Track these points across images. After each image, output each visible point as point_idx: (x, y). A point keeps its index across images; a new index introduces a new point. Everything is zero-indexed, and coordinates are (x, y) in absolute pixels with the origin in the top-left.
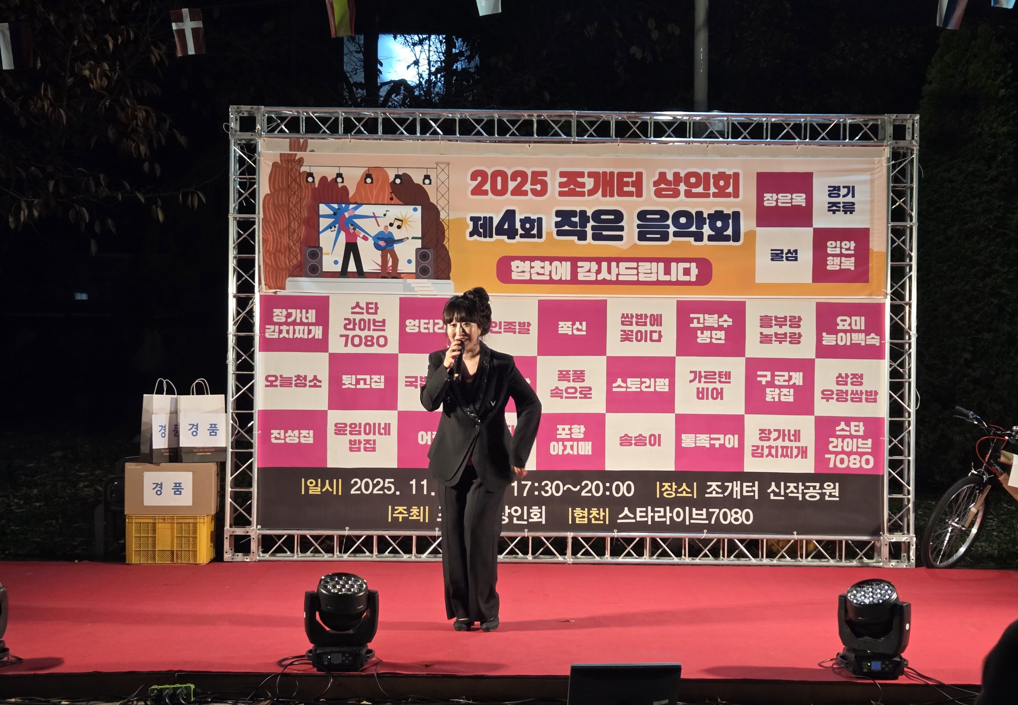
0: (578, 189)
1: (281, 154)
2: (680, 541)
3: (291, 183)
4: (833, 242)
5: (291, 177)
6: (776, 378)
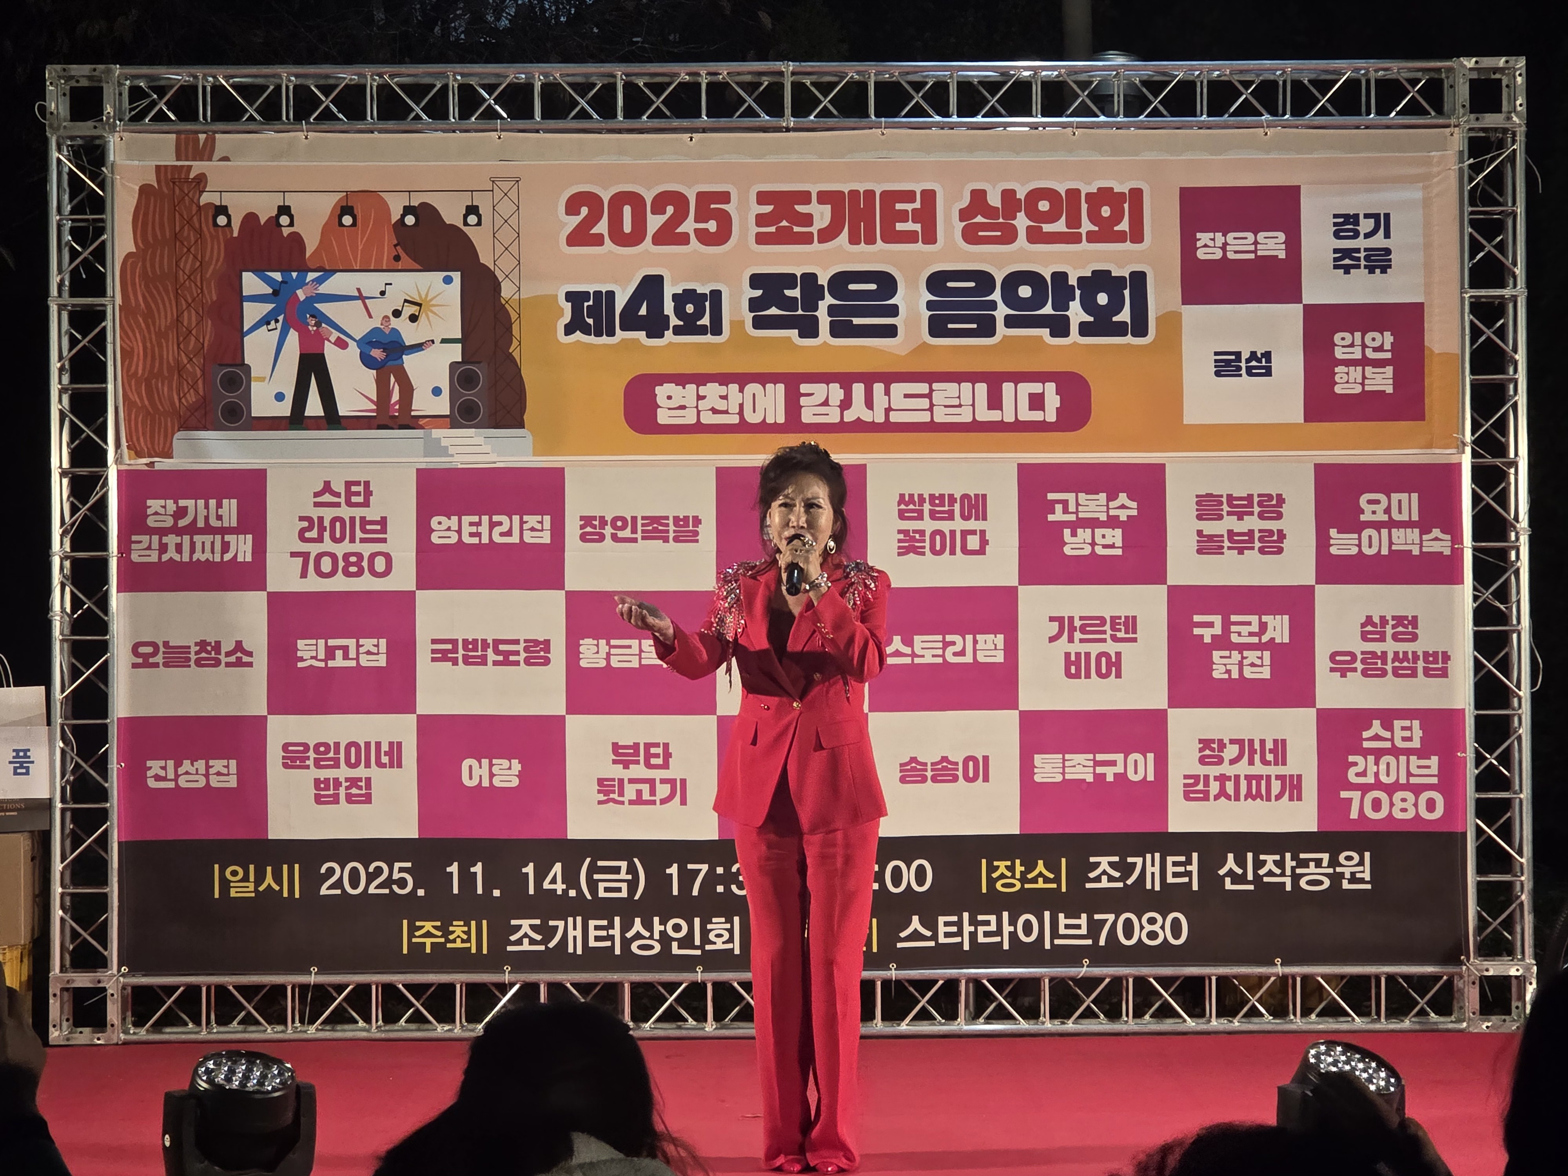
0: (796, 229)
1: (158, 167)
2: (1031, 985)
3: (182, 228)
4: (1347, 335)
5: (181, 215)
6: (1233, 628)
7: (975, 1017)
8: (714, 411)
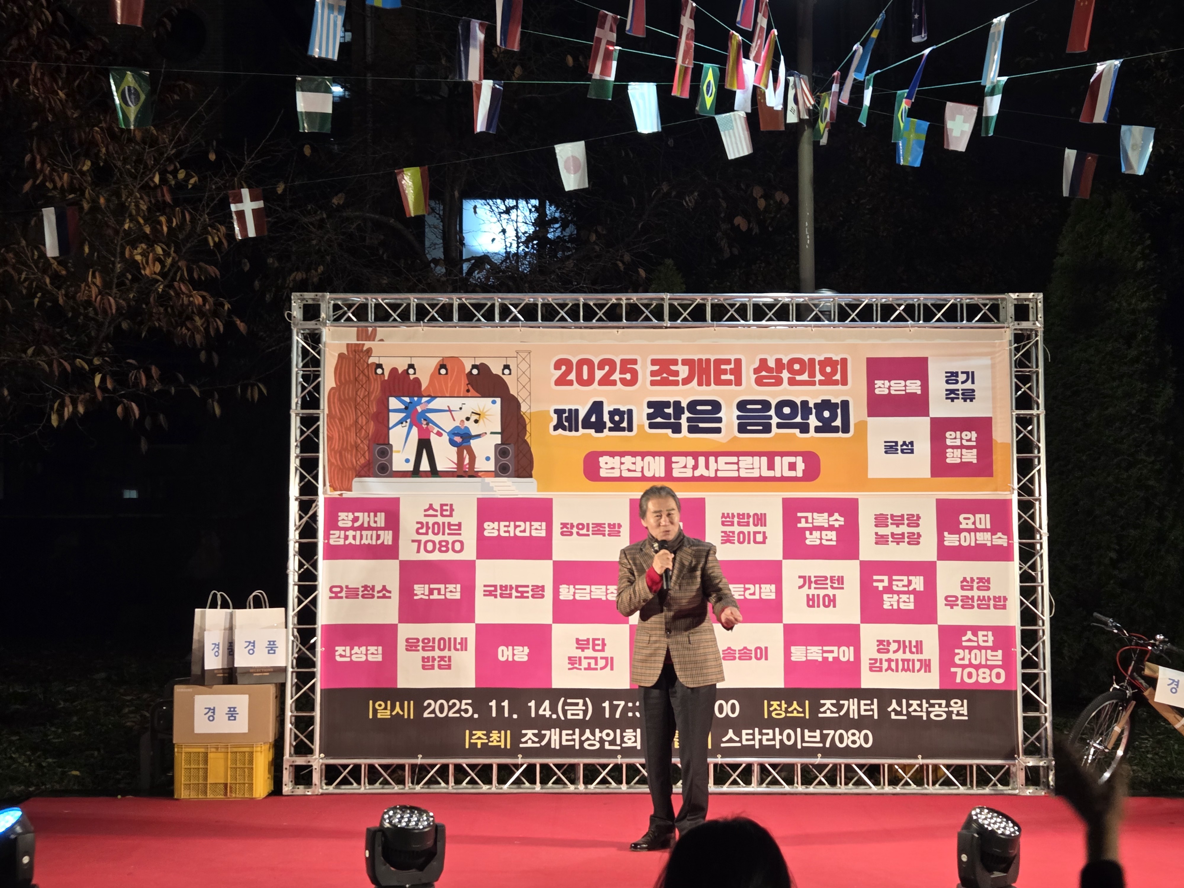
0: (671, 378)
1: (348, 344)
2: (791, 767)
3: (359, 375)
4: (953, 433)
5: (359, 368)
6: (894, 583)
7: (761, 782)
8: (629, 470)
